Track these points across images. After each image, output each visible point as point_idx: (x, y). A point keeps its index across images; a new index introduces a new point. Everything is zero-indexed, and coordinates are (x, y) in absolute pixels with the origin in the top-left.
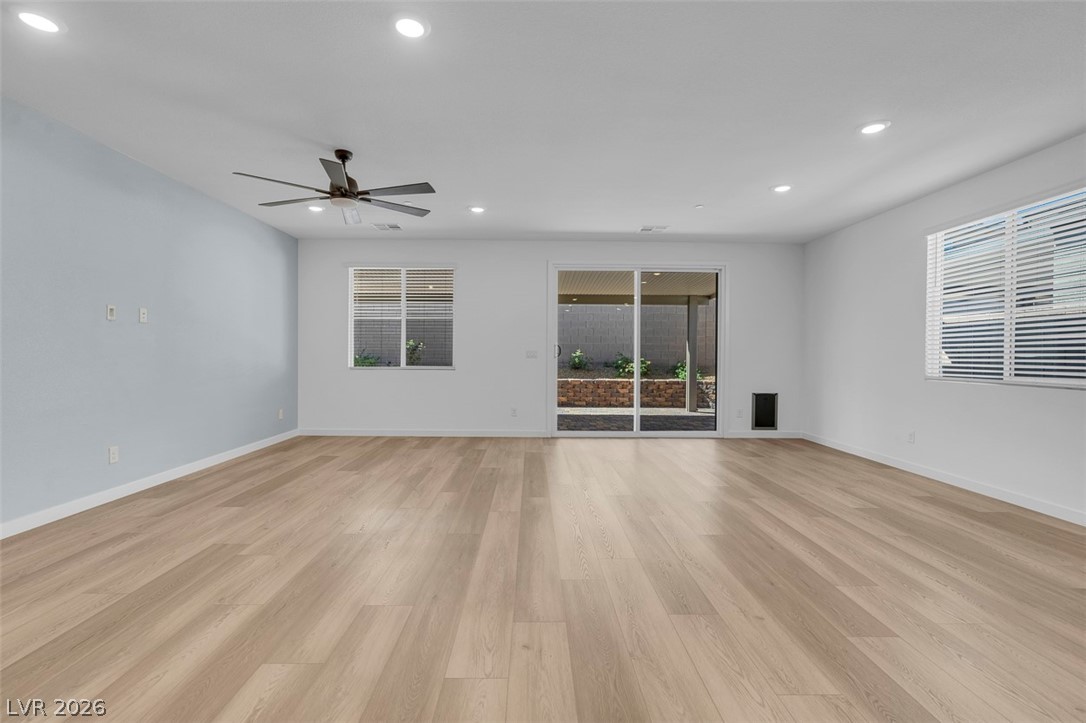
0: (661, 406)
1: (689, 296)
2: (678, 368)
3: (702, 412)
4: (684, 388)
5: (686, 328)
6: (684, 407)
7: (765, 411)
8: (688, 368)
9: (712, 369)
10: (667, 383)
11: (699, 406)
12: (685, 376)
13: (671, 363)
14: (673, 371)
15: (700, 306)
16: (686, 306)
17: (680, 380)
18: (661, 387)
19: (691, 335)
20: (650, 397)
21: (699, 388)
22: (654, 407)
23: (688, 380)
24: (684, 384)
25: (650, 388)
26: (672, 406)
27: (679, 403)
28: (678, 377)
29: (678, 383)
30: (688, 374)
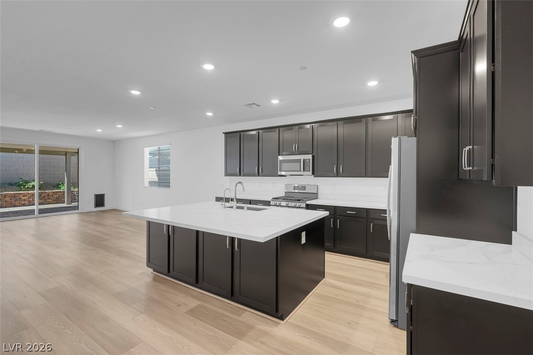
0: (50, 203)
1: (66, 152)
2: (60, 185)
3: (73, 204)
4: (64, 194)
5: (65, 165)
6: (64, 203)
7: (100, 200)
8: (66, 185)
9: (77, 185)
10: (53, 192)
11: (72, 202)
12: (64, 188)
13: (56, 182)
14: (57, 186)
15: (72, 157)
16: (65, 156)
17: (61, 190)
18: (50, 194)
19: (67, 168)
20: (43, 200)
21: (73, 194)
22: (45, 204)
23: (66, 190)
24: (64, 192)
25: (43, 195)
26: (57, 203)
27: (61, 202)
28: (60, 189)
29: (61, 192)
30: (66, 187)
